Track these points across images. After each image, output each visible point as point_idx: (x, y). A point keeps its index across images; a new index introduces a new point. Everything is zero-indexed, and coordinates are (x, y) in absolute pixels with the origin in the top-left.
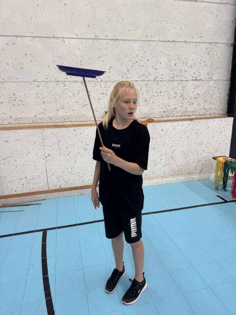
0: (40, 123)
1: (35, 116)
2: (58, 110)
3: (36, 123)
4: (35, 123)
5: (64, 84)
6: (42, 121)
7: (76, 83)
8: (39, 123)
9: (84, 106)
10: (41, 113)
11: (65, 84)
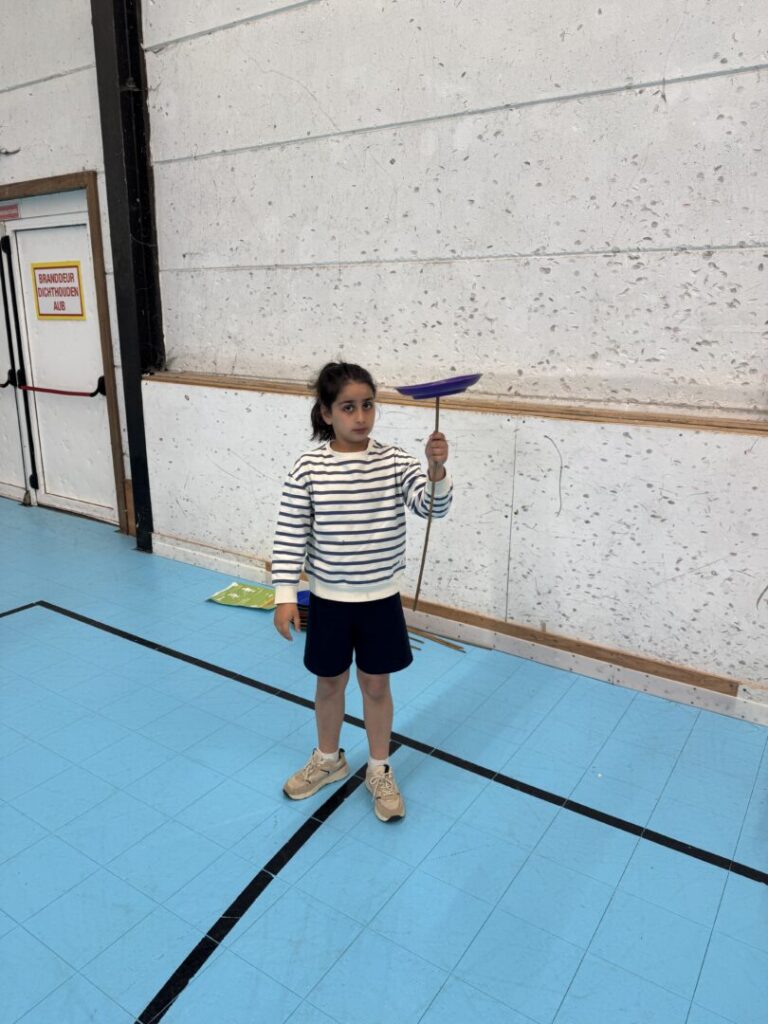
0: (531, 397)
1: (520, 372)
2: (594, 356)
3: (519, 395)
4: (517, 394)
5: (635, 262)
6: (536, 390)
7: (682, 255)
8: (526, 397)
9: (697, 347)
10: (541, 363)
11: (639, 260)
